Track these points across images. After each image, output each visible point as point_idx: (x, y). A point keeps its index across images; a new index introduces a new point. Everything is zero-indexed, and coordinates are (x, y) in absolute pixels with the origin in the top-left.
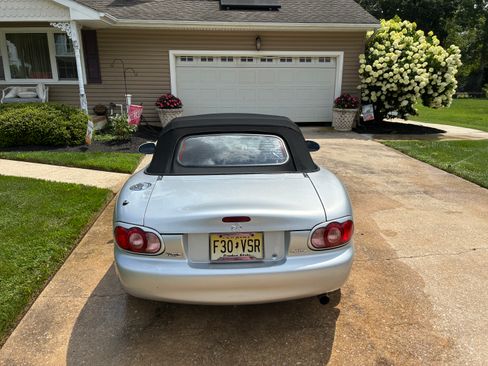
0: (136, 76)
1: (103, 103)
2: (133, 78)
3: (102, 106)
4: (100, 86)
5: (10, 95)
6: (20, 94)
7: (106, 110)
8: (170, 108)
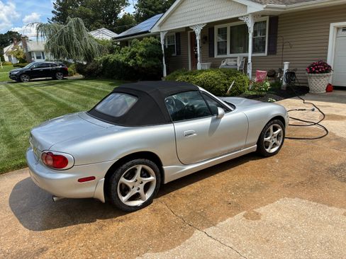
0: (291, 48)
1: (274, 69)
2: (289, 50)
3: (274, 71)
4: (274, 56)
5: (224, 64)
6: (228, 63)
7: (275, 73)
8: (314, 72)
